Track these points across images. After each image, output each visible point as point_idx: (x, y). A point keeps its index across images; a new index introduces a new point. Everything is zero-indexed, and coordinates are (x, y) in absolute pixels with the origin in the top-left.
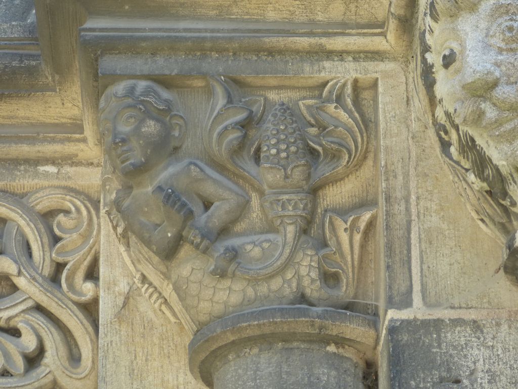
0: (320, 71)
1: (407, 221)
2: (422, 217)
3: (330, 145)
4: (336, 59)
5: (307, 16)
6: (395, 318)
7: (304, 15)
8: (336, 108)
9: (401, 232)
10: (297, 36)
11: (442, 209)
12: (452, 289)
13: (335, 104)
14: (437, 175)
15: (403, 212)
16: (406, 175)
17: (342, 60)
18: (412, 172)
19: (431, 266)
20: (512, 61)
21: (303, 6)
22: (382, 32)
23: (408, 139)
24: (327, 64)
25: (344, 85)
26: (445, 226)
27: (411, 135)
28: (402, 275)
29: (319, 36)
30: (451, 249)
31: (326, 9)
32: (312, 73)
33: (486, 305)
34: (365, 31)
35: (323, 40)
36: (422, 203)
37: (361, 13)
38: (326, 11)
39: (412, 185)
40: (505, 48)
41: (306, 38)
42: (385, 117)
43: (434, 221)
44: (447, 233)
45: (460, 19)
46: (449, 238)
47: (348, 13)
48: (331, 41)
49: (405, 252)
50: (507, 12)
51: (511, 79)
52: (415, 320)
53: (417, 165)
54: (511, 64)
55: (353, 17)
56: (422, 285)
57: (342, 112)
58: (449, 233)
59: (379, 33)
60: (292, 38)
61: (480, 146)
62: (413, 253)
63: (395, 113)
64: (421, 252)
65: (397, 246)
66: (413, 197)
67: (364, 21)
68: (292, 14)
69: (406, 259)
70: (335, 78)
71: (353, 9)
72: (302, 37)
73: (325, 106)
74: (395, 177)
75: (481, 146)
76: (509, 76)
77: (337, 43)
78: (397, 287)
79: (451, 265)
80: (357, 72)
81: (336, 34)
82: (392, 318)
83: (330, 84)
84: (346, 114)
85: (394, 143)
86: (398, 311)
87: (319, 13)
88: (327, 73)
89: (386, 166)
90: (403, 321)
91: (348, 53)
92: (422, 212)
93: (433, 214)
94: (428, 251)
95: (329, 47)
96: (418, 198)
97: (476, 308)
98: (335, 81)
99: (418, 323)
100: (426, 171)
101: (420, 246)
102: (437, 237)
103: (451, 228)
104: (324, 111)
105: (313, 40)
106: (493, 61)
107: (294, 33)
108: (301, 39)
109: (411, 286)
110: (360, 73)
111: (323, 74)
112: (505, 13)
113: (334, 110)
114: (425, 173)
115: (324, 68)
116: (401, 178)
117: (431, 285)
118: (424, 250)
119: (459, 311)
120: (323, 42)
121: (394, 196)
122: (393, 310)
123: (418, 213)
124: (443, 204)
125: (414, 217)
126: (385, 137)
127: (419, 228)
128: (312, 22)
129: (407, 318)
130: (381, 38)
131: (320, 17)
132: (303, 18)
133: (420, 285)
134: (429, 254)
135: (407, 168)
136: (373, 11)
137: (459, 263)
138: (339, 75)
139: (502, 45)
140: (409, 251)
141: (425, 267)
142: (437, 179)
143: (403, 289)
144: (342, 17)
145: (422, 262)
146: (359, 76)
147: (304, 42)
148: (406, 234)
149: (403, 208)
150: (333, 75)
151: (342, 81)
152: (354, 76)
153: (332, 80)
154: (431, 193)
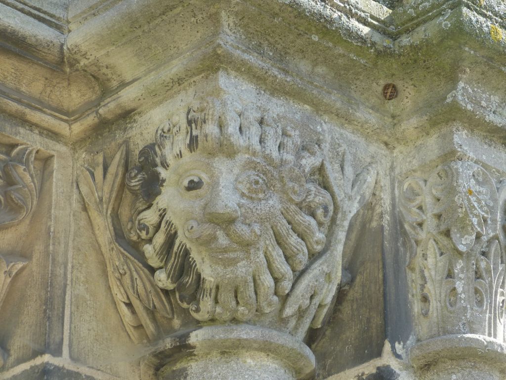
0: (16, 134)
1: (64, 284)
2: (74, 284)
3: (18, 201)
4: (27, 128)
5: (15, 84)
6: (50, 362)
7: (13, 82)
8: (25, 170)
9: (60, 291)
10: (10, 100)
11: (87, 282)
12: (88, 350)
13: (25, 167)
14: (86, 253)
15: (62, 276)
16: (67, 245)
17: (31, 131)
18: (71, 244)
19: (77, 327)
20: (251, 207)
21: (15, 75)
22: (67, 120)
23: (70, 215)
24: (22, 130)
25: (30, 153)
26: (88, 296)
27: (72, 213)
28: (57, 327)
29: (25, 106)
30: (91, 317)
31: (30, 84)
32: (11, 134)
33: (109, 371)
34: (57, 114)
35: (27, 111)
36: (75, 271)
37: (52, 97)
38: (29, 86)
39: (70, 254)
40: (248, 195)
41: (16, 104)
42: (57, 191)
43: (81, 289)
44: (89, 302)
45: (216, 159)
46: (90, 307)
47: (44, 94)
48: (33, 114)
49: (61, 309)
50: (255, 168)
51: (247, 220)
52: (63, 368)
53: (74, 239)
54: (250, 209)
55: (47, 98)
56: (70, 340)
57: (28, 175)
58: (90, 304)
59: (65, 120)
60: (7, 100)
61: (193, 259)
62: (66, 311)
63: (63, 190)
64: (71, 313)
65: (56, 302)
66: (70, 265)
67: (54, 105)
68: (5, 78)
69: (61, 315)
70: (25, 144)
71: (48, 92)
72: (13, 102)
73: (17, 166)
74: (59, 243)
75: (195, 259)
76: (246, 218)
77: (35, 116)
78: (53, 337)
79: (89, 330)
80: (41, 145)
81: (36, 109)
82: (48, 362)
83: (20, 147)
84: (30, 178)
85: (61, 214)
86: (53, 358)
87: (24, 85)
88: (21, 138)
89: (54, 232)
90: (56, 367)
91: (37, 126)
92: (74, 279)
93: (81, 284)
94: (76, 313)
95: (29, 117)
96: (73, 267)
97: (102, 371)
98: (24, 146)
99: (65, 371)
100: (79, 246)
101: (71, 308)
102: (82, 304)
103: (92, 300)
104: (15, 169)
105: (21, 108)
106: (238, 202)
107: (8, 96)
108: (13, 103)
109: (62, 339)
110: (43, 147)
111: (18, 138)
112: (253, 168)
113: (22, 171)
114: (79, 248)
115: (19, 133)
116: (63, 246)
117: (75, 343)
118: (73, 312)
119: (92, 370)
120: (27, 112)
121: (57, 259)
122: (49, 355)
123: (72, 279)
124: (88, 278)
125: (69, 282)
126: (55, 208)
127: (71, 292)
128: (18, 91)
129: (58, 365)
130: (66, 124)
131: (23, 89)
132: (11, 85)
133: (68, 340)
134: (76, 316)
135: (67, 239)
136: (61, 99)
137: (95, 331)
138: (29, 143)
139: (246, 192)
140: (64, 308)
141: (73, 326)
142: (86, 256)
143: (57, 340)
144: (39, 95)
145: (71, 322)
146: (42, 149)
147: (13, 106)
148: (63, 295)
149: (62, 271)
150: (25, 141)
151: (31, 149)
152: (39, 148)
153: (22, 144)
154: (81, 265)
